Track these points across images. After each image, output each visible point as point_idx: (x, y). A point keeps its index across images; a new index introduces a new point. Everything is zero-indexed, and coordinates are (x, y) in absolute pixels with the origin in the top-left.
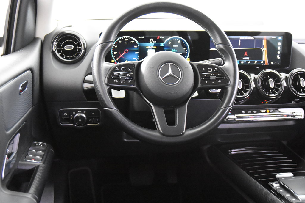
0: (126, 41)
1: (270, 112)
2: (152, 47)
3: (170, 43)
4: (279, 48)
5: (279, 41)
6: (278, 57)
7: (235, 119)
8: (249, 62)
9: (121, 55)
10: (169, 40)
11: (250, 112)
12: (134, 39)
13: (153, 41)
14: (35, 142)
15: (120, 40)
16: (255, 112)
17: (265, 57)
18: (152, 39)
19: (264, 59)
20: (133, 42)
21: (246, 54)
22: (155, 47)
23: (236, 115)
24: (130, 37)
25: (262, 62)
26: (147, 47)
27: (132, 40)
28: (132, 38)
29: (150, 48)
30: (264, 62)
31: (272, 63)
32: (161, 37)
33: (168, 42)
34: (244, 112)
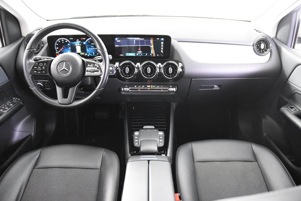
0: (63, 41)
1: (153, 87)
2: (79, 45)
3: (89, 42)
4: (162, 46)
5: (162, 41)
6: (162, 51)
7: (129, 90)
8: (142, 54)
9: (61, 49)
10: (89, 40)
11: (140, 86)
12: (67, 40)
13: (79, 41)
14: (14, 98)
15: (59, 40)
16: (143, 86)
17: (153, 51)
18: (78, 40)
19: (152, 53)
20: (67, 41)
21: (139, 49)
22: (80, 45)
23: (130, 88)
24: (65, 39)
25: (151, 55)
26: (76, 45)
27: (66, 40)
28: (66, 39)
29: (77, 45)
30: (152, 54)
31: (158, 55)
32: (83, 39)
33: (88, 41)
34: (136, 86)
